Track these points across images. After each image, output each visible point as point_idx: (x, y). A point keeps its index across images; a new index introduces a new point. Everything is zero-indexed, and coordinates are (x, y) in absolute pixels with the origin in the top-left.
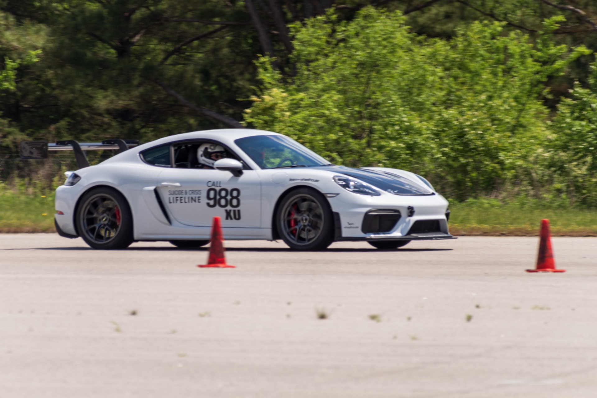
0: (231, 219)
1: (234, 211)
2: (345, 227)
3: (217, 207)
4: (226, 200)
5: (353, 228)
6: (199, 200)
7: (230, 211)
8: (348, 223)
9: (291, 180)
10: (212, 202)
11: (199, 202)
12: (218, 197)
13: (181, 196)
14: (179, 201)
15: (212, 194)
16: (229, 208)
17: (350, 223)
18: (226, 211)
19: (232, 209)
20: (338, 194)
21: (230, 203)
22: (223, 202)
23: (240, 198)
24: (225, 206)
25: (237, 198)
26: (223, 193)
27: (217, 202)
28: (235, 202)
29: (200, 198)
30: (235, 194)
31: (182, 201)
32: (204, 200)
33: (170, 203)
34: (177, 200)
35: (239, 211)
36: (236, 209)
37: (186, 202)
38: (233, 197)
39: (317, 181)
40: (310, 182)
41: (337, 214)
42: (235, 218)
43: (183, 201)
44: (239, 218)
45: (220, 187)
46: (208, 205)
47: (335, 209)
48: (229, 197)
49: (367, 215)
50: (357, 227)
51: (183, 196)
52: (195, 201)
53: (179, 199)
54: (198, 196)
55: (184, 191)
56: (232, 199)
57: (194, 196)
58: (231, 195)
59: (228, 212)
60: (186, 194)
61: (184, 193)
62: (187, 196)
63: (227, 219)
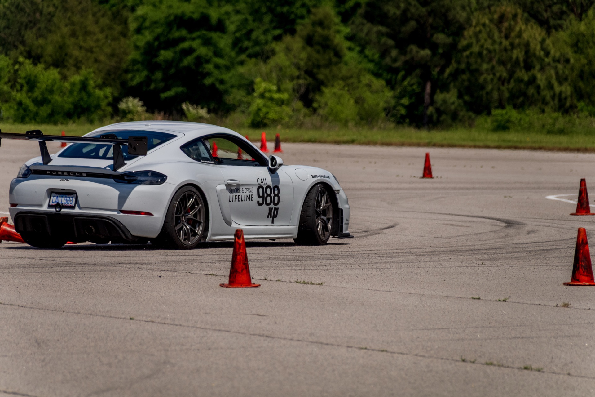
0: (271, 217)
1: (275, 209)
3: (264, 205)
4: (271, 198)
6: (252, 198)
7: (272, 209)
10: (261, 201)
11: (252, 200)
12: (265, 195)
13: (239, 194)
14: (237, 200)
15: (261, 192)
19: (274, 207)
21: (272, 200)
22: (268, 200)
23: (280, 195)
24: (270, 203)
26: (269, 191)
27: (264, 201)
28: (276, 200)
29: (252, 196)
30: (276, 191)
31: (239, 200)
32: (256, 198)
33: (230, 201)
34: (236, 198)
35: (278, 209)
36: (276, 207)
37: (242, 201)
38: (275, 195)
41: (342, 210)
42: (274, 216)
44: (276, 216)
45: (266, 184)
46: (258, 203)
47: (340, 206)
48: (272, 195)
51: (241, 194)
52: (249, 199)
53: (237, 197)
54: (251, 194)
55: (241, 189)
56: (274, 197)
57: (248, 194)
58: (274, 193)
59: (270, 210)
60: (243, 192)
61: (241, 192)
62: (243, 194)
63: (268, 217)
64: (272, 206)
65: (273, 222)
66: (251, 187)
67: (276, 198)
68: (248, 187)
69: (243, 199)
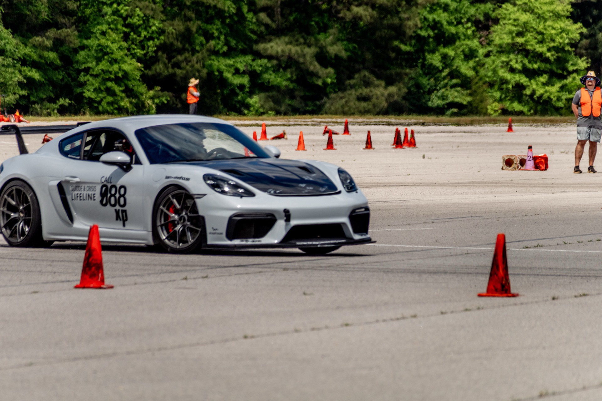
0: (120, 220)
1: (122, 211)
2: (210, 233)
3: (108, 205)
4: (116, 199)
5: (218, 234)
6: (94, 197)
7: (119, 210)
8: (213, 228)
9: (167, 177)
10: (104, 201)
11: (94, 200)
12: (109, 195)
13: (80, 192)
14: (79, 198)
15: (104, 191)
17: (215, 228)
18: (116, 210)
19: (121, 209)
20: (205, 195)
21: (119, 202)
22: (113, 200)
23: (126, 196)
24: (115, 204)
25: (123, 196)
26: (113, 191)
27: (108, 201)
28: (122, 201)
30: (122, 191)
32: (98, 198)
33: (73, 200)
34: (77, 197)
35: (126, 211)
36: (124, 209)
37: (84, 200)
38: (121, 196)
39: (188, 179)
40: (181, 181)
41: (204, 218)
42: (124, 220)
43: (82, 198)
44: (127, 219)
45: (111, 183)
46: (102, 203)
47: (201, 212)
48: (117, 195)
49: (231, 219)
50: (221, 234)
51: (82, 192)
52: (91, 198)
53: (79, 195)
54: (93, 193)
55: (83, 187)
56: (119, 198)
57: (90, 193)
58: (119, 193)
59: (117, 212)
60: (84, 190)
61: (83, 189)
62: (85, 193)
63: (117, 219)
64: (118, 207)
65: (124, 225)
66: (94, 185)
67: (122, 199)
68: (91, 185)
69: (85, 198)
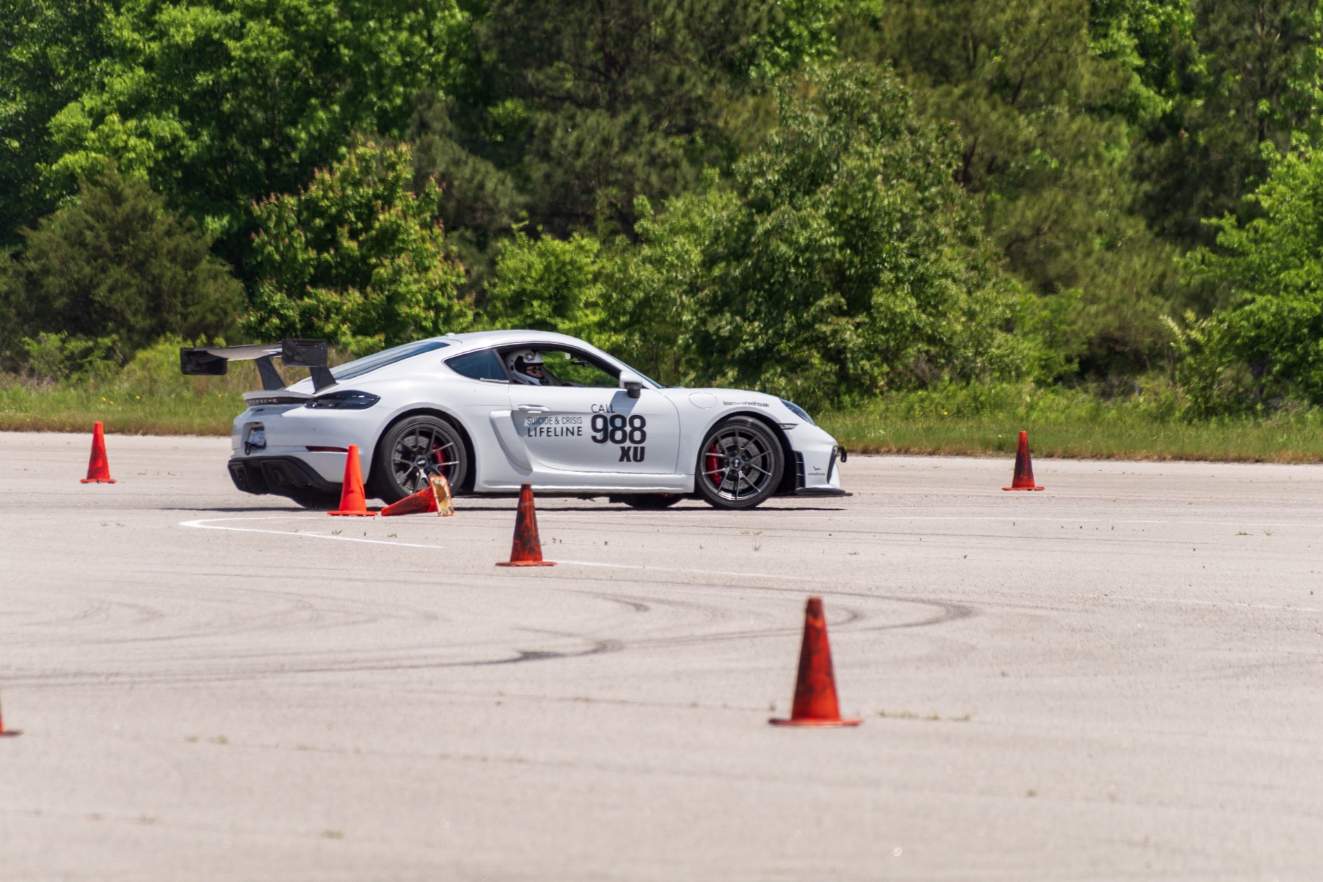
0: (629, 460)
1: (636, 449)
2: (811, 474)
3: (609, 442)
4: (624, 433)
5: (820, 474)
6: (579, 431)
7: (629, 448)
8: (814, 467)
9: (725, 403)
10: (599, 436)
11: (580, 435)
12: (610, 428)
13: (548, 426)
14: (544, 434)
15: (600, 423)
16: (627, 444)
17: (816, 467)
18: (623, 448)
20: (797, 425)
21: (630, 437)
22: (618, 435)
23: (645, 429)
24: (623, 440)
25: (640, 429)
26: (618, 422)
27: (608, 435)
28: (637, 436)
29: (580, 429)
30: (637, 423)
32: (588, 432)
33: (530, 436)
34: (542, 432)
35: (643, 449)
36: (639, 446)
37: (556, 435)
39: (767, 405)
41: (800, 455)
42: (635, 459)
43: (551, 433)
44: (642, 459)
45: (614, 412)
46: (594, 438)
47: (796, 447)
48: (628, 429)
50: (823, 474)
51: (552, 426)
52: (573, 434)
53: (544, 430)
54: (576, 426)
55: (554, 419)
56: (632, 432)
57: (570, 426)
58: (632, 426)
59: (625, 451)
60: (557, 422)
61: (554, 422)
62: (558, 426)
63: (621, 460)
66: (578, 416)
67: (638, 433)
68: (571, 416)
69: (559, 433)
